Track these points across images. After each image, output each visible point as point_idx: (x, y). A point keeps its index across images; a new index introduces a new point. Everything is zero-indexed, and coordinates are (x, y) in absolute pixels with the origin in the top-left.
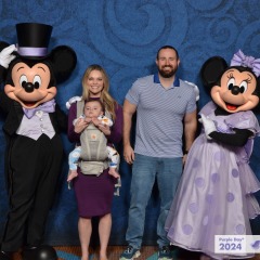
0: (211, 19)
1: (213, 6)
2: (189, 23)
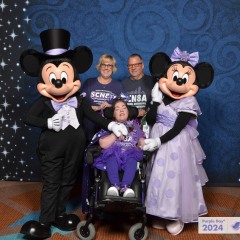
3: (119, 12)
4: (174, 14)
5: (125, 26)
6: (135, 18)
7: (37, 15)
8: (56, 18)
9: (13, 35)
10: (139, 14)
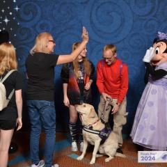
0: (145, 20)
1: (146, 13)
2: (134, 22)
3: (86, 3)
4: (129, 4)
5: (91, 14)
6: (99, 7)
7: (24, 5)
8: (38, 7)
9: (6, 21)
10: (102, 4)
